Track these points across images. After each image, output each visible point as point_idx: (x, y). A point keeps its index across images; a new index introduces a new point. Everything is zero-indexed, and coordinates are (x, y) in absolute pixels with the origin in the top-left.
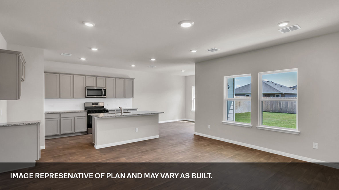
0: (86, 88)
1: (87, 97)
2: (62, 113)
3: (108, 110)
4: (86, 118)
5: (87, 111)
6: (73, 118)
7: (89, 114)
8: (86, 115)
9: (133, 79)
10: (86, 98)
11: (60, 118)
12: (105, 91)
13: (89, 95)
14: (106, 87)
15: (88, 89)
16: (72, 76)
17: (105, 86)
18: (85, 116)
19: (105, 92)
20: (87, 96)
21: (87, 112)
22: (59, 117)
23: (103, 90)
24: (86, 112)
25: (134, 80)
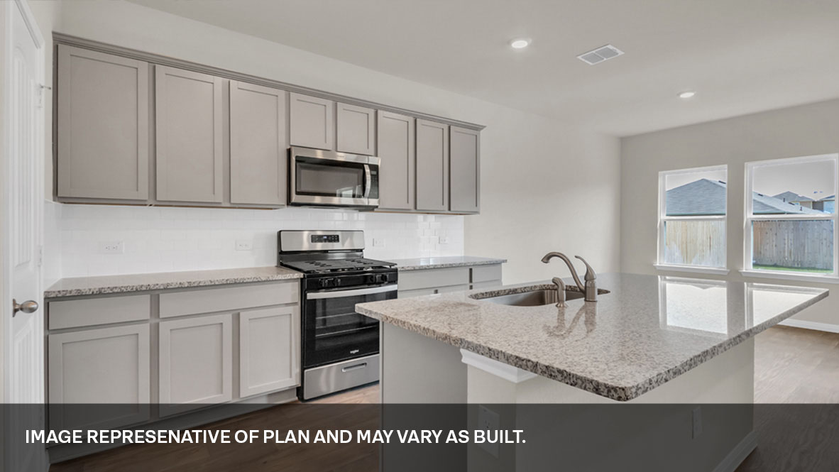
0: (289, 151)
1: (295, 198)
2: (167, 289)
3: (396, 270)
4: (295, 311)
5: (301, 275)
6: (227, 320)
7: (311, 296)
8: (297, 299)
9: (477, 128)
10: (289, 203)
11: (154, 321)
12: (374, 173)
13: (303, 189)
14: (376, 155)
15: (299, 160)
16: (219, 80)
17: (372, 151)
18: (287, 305)
19: (375, 178)
20: (298, 193)
21: (302, 279)
22: (148, 317)
23: (368, 170)
24: (295, 280)
25: (482, 131)
